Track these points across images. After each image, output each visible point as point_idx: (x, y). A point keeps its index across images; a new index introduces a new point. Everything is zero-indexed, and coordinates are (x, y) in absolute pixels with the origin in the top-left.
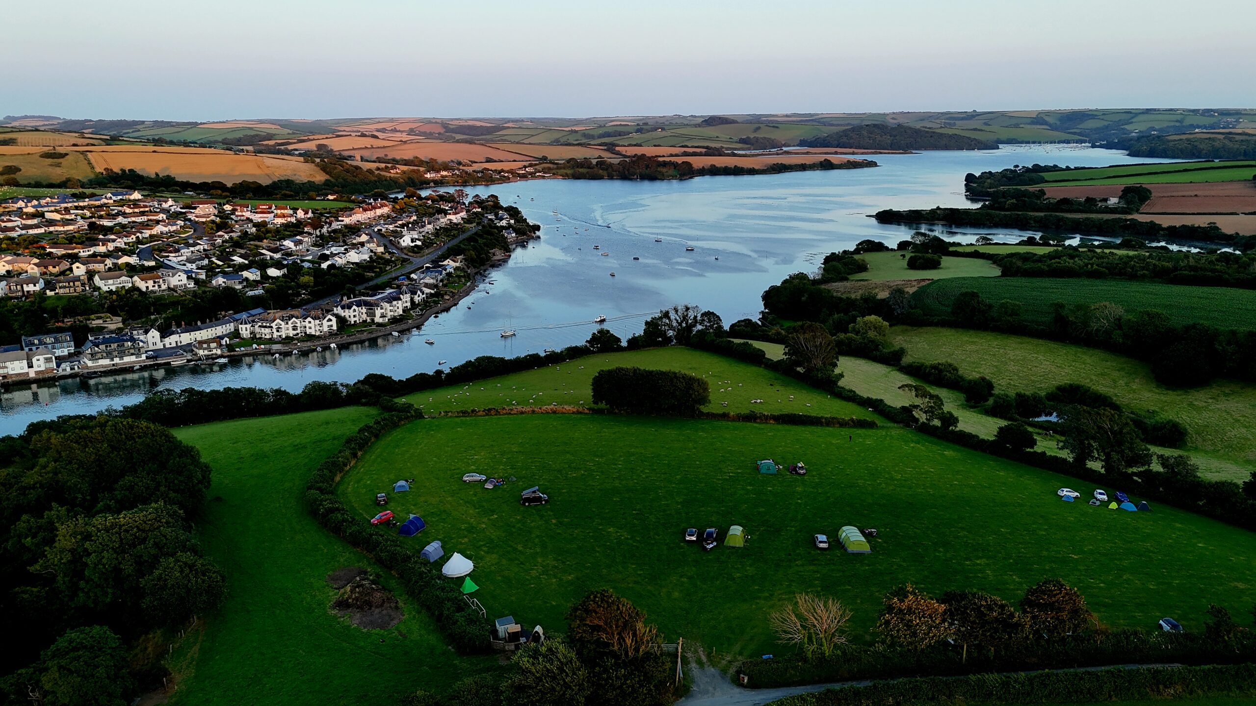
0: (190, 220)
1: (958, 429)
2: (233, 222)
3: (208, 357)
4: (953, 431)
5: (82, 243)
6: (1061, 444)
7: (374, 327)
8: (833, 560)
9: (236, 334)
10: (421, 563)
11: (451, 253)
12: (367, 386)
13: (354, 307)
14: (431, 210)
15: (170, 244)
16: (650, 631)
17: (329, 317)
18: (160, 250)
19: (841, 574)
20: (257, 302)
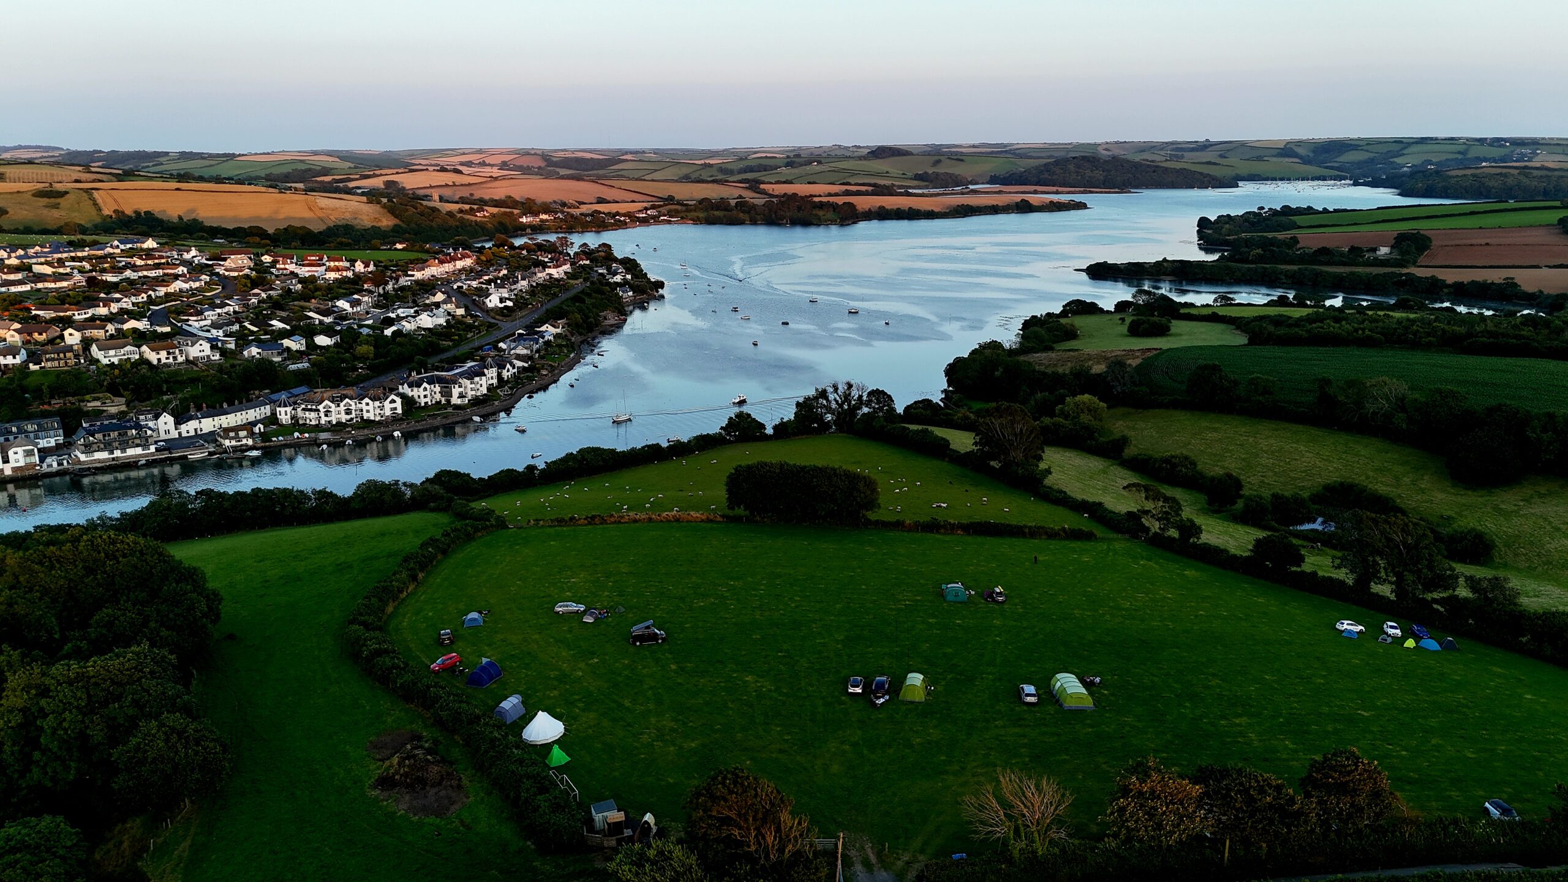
0: (218, 274)
1: (1200, 541)
2: (273, 277)
3: (235, 449)
4: (1195, 545)
5: (77, 303)
6: (1338, 561)
7: (450, 410)
8: (1045, 719)
9: (273, 419)
10: (494, 726)
11: (551, 317)
12: (436, 487)
13: (425, 385)
14: (527, 263)
15: (192, 305)
16: (800, 823)
17: (393, 397)
18: (178, 312)
19: (1055, 738)
20: (302, 378)
